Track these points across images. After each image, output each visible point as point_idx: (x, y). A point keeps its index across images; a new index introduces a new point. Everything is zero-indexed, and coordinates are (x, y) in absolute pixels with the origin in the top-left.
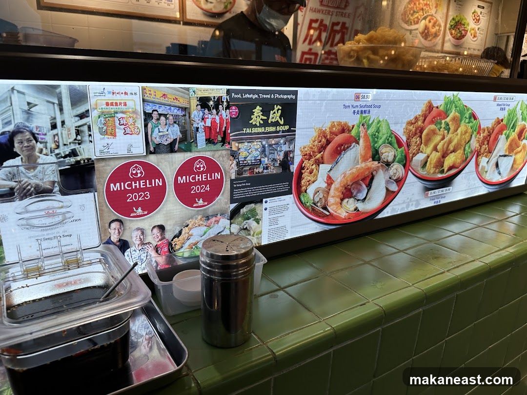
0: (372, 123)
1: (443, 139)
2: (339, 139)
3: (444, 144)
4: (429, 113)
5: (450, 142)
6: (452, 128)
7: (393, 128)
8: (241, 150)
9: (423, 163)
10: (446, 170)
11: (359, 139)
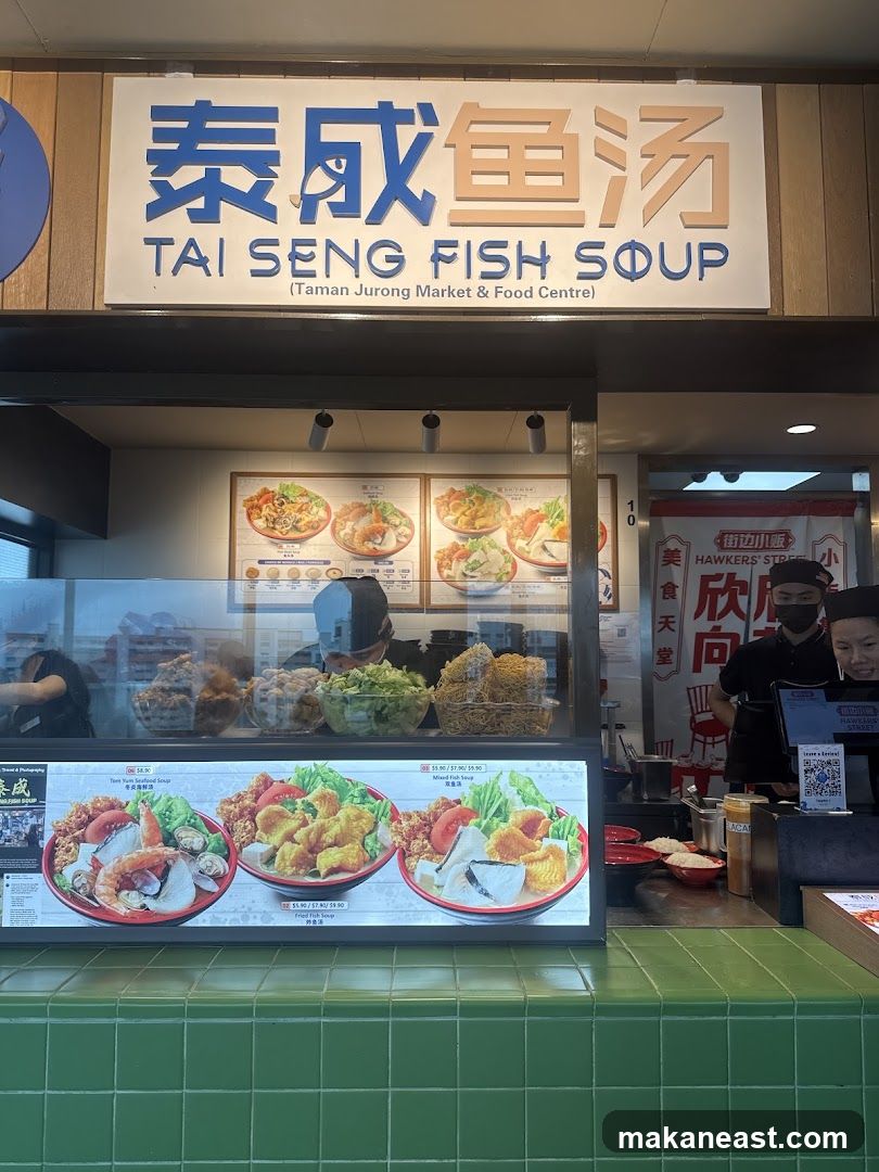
0: (157, 801)
1: (305, 823)
2: (106, 816)
3: (309, 833)
4: (266, 788)
5: (322, 830)
6: (322, 810)
7: (195, 807)
9: (266, 856)
10: (323, 872)
11: (139, 818)
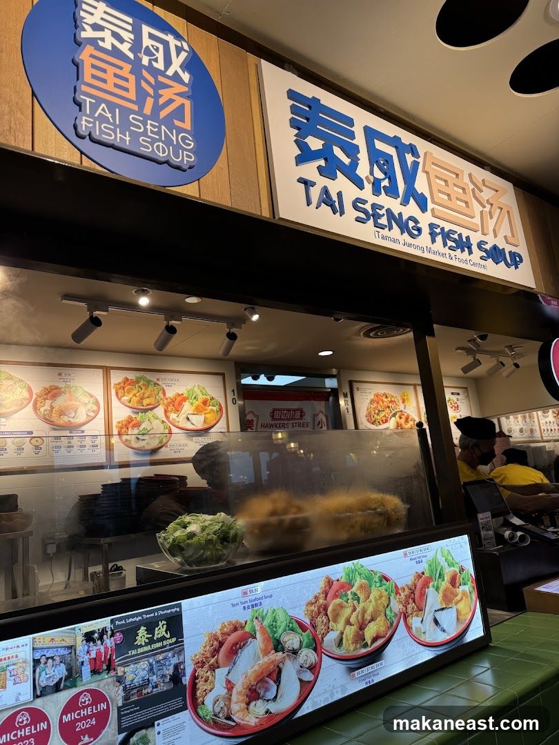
0: (267, 614)
1: (354, 609)
2: (232, 638)
3: (358, 616)
4: (330, 588)
5: (364, 611)
6: (362, 597)
7: (291, 613)
8: (127, 674)
9: (337, 641)
10: (369, 643)
11: (255, 633)
